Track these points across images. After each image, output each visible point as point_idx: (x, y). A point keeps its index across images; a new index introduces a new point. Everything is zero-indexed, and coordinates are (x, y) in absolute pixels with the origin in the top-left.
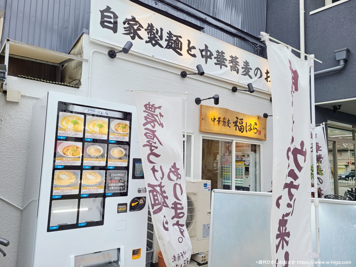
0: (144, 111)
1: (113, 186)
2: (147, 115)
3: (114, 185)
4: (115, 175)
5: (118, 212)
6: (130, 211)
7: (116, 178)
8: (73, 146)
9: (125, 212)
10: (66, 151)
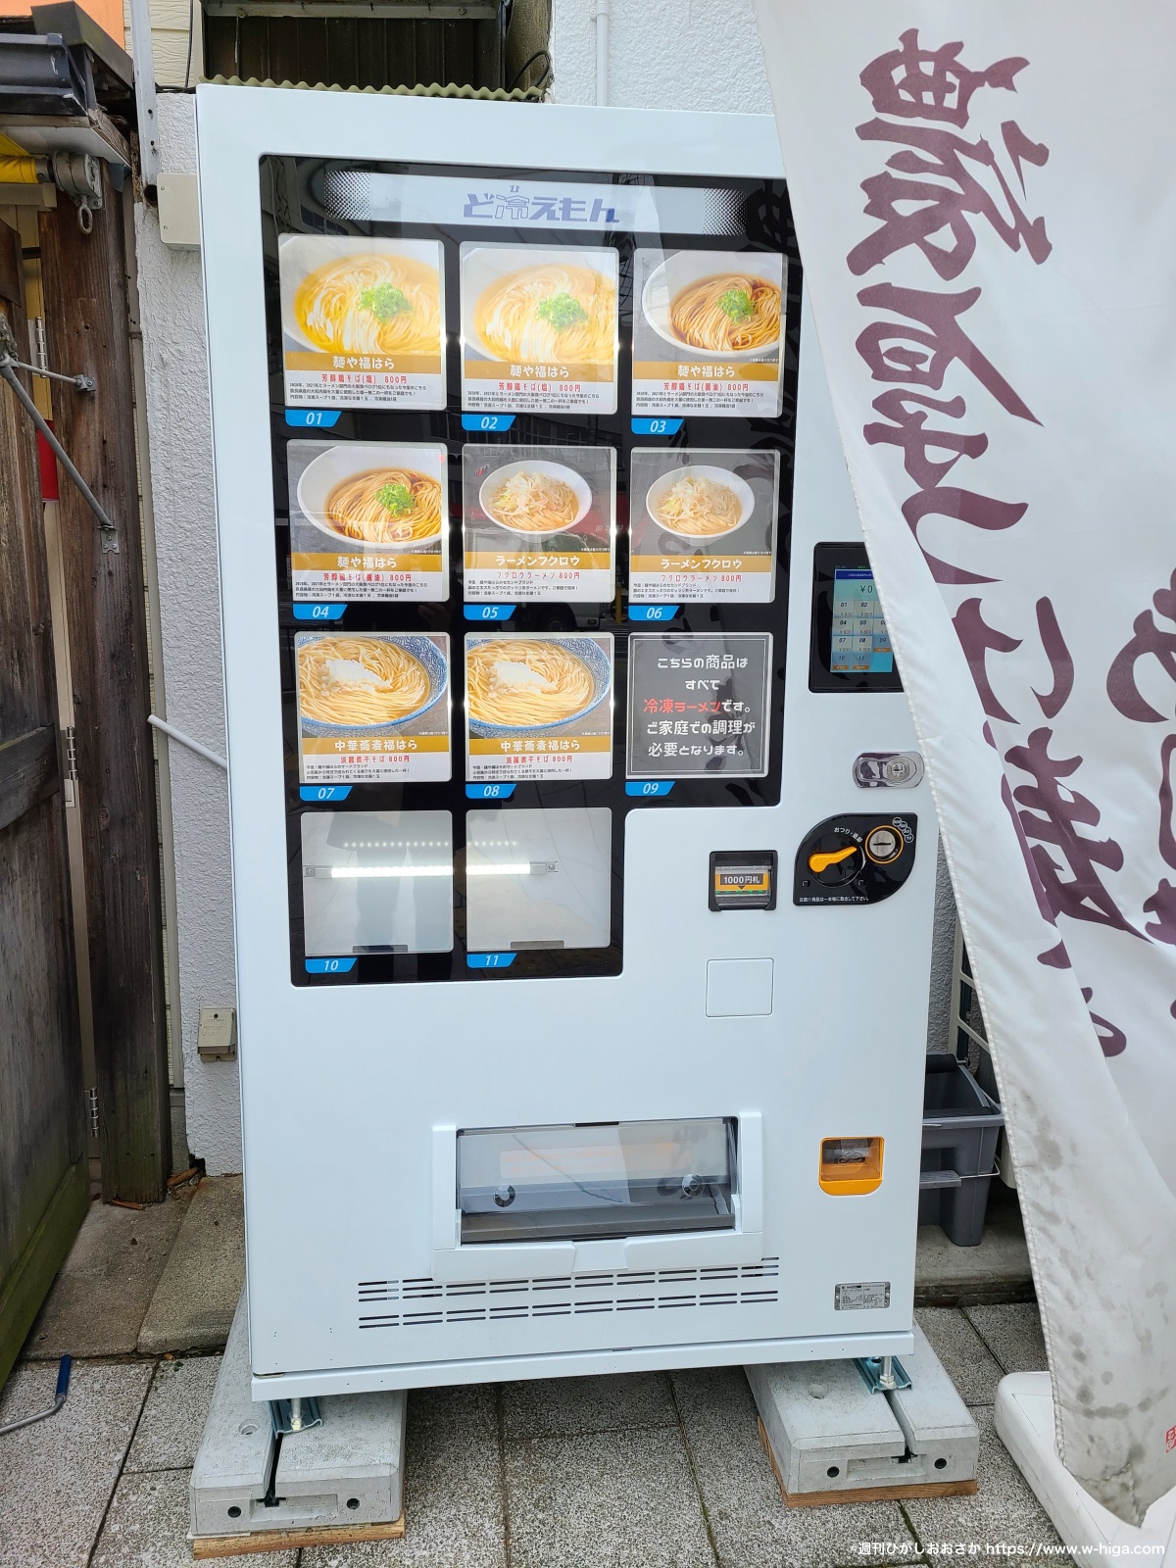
0: (870, 131)
1: (670, 738)
2: (895, 161)
3: (681, 728)
4: (687, 664)
5: (715, 905)
6: (797, 903)
7: (690, 685)
8: (390, 475)
9: (763, 908)
10: (350, 508)
